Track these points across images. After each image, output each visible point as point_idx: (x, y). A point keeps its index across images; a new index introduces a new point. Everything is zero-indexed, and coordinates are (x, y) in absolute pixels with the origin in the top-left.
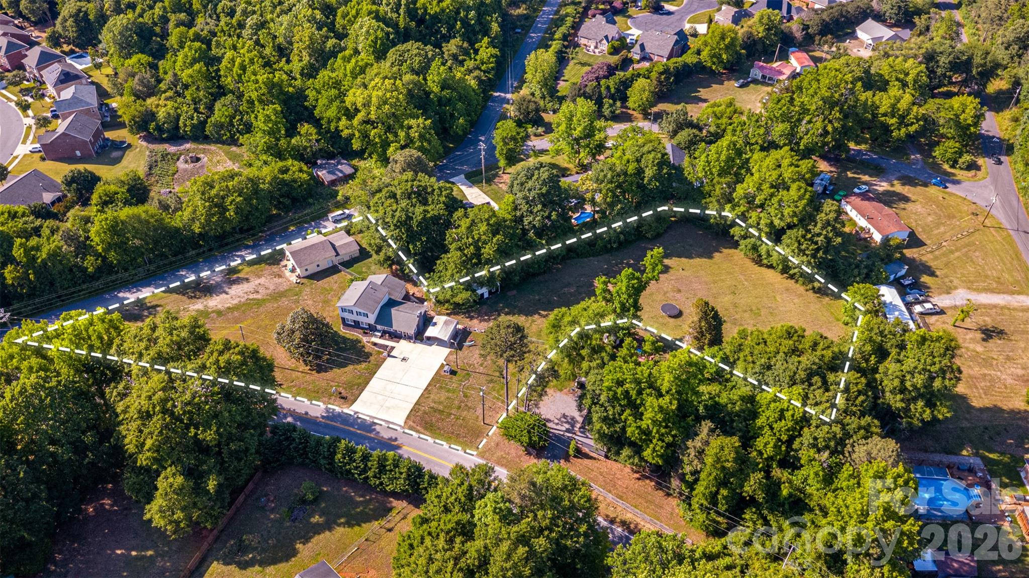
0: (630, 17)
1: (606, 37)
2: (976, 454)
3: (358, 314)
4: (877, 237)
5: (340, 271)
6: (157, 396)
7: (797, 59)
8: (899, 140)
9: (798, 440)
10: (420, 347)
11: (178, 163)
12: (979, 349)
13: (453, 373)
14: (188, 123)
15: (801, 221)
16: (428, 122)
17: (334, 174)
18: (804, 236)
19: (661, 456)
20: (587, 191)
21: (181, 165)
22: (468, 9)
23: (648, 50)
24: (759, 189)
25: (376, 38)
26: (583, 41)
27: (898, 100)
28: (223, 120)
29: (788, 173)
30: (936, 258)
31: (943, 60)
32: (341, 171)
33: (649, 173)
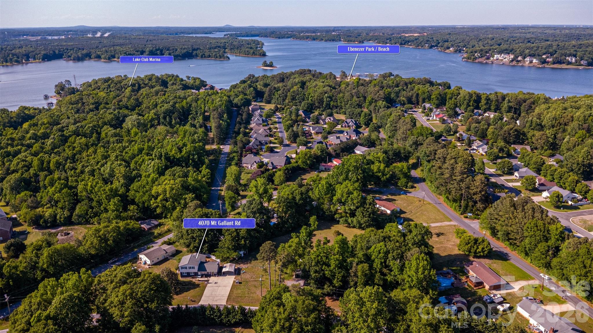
0: (261, 155)
1: (255, 162)
2: (448, 269)
3: (190, 268)
4: (389, 212)
5: (169, 260)
6: (127, 292)
7: (336, 161)
8: (384, 181)
9: (388, 260)
10: (221, 278)
11: (58, 237)
12: (437, 239)
13: (240, 283)
14: (62, 217)
15: (361, 204)
16: (194, 195)
17: (150, 225)
18: (363, 210)
19: (340, 281)
20: (275, 207)
21: (59, 237)
22: (193, 155)
23: (275, 164)
24: (342, 196)
25: (158, 167)
26: (244, 165)
27: (380, 167)
28: (83, 212)
29: (351, 189)
30: (412, 216)
31: (391, 153)
32: (153, 224)
33: (298, 198)
